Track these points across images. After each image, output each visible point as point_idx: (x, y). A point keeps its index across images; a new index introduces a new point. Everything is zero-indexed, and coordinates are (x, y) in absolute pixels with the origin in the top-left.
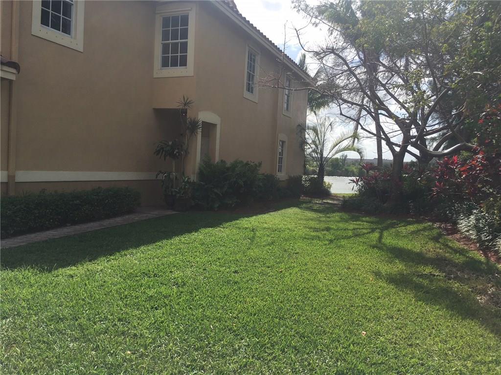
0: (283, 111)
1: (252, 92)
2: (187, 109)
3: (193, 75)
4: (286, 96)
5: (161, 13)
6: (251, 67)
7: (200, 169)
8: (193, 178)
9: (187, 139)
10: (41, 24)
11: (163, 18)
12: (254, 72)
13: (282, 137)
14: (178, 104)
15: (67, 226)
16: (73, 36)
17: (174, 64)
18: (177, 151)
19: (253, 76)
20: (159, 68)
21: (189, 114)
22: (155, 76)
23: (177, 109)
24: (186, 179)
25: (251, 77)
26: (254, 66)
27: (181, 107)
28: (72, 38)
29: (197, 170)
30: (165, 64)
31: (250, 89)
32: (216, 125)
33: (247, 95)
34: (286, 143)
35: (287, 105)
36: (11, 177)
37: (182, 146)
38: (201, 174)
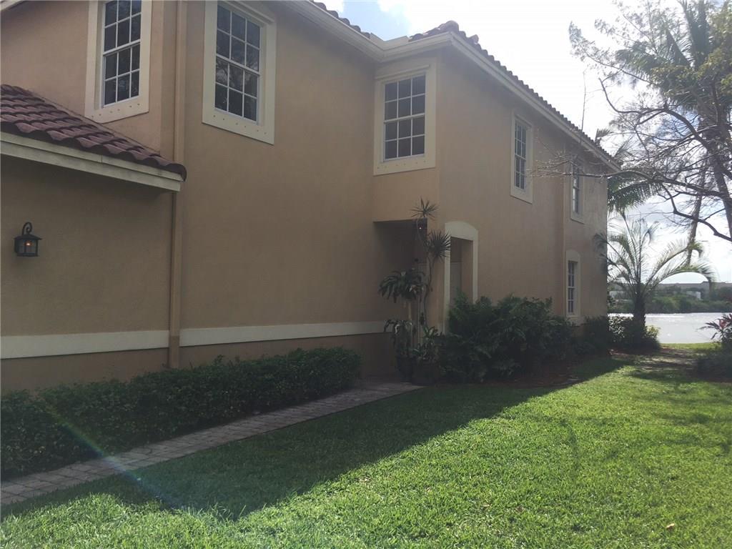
0: (572, 214)
1: (523, 187)
2: (426, 219)
3: (434, 166)
4: (574, 191)
5: (382, 79)
6: (520, 149)
7: (450, 314)
8: (442, 329)
9: (428, 267)
10: (216, 106)
11: (386, 85)
12: (524, 156)
13: (571, 255)
14: (414, 213)
15: (254, 415)
16: (260, 122)
17: (405, 152)
18: (414, 286)
19: (524, 161)
20: (382, 161)
21: (431, 226)
22: (376, 172)
23: (411, 220)
24: (431, 331)
25: (520, 164)
26: (524, 146)
27: (418, 217)
28: (257, 124)
29: (446, 316)
30: (390, 153)
31: (520, 182)
32: (472, 241)
33: (516, 191)
34: (579, 265)
35: (577, 203)
36: (174, 339)
37: (420, 278)
38: (453, 322)
